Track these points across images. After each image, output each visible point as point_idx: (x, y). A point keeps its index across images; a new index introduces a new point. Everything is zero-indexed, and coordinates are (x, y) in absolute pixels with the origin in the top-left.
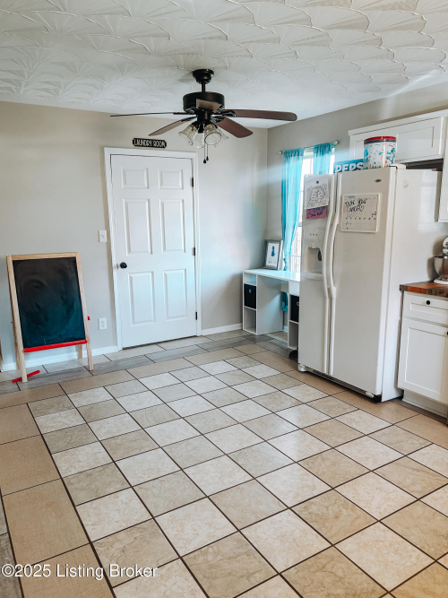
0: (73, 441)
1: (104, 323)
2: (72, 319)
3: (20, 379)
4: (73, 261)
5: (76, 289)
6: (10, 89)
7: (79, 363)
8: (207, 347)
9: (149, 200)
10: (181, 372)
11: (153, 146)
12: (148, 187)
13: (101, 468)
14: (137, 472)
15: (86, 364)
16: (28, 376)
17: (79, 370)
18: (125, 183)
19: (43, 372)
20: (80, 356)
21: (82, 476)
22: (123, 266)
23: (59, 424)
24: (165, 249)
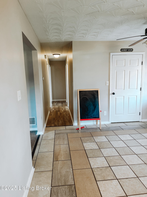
0: (95, 155)
1: (105, 113)
2: (96, 111)
3: (79, 129)
4: (97, 92)
5: (98, 101)
6: (83, 36)
7: (96, 126)
8: (144, 126)
9: (125, 70)
10: (134, 135)
11: (128, 51)
12: (125, 66)
13: (105, 168)
14: (119, 173)
15: (99, 127)
16: (81, 128)
17: (96, 129)
18: (117, 65)
19: (85, 127)
20: (97, 123)
21: (98, 169)
22: (114, 94)
23: (91, 147)
24: (129, 88)
